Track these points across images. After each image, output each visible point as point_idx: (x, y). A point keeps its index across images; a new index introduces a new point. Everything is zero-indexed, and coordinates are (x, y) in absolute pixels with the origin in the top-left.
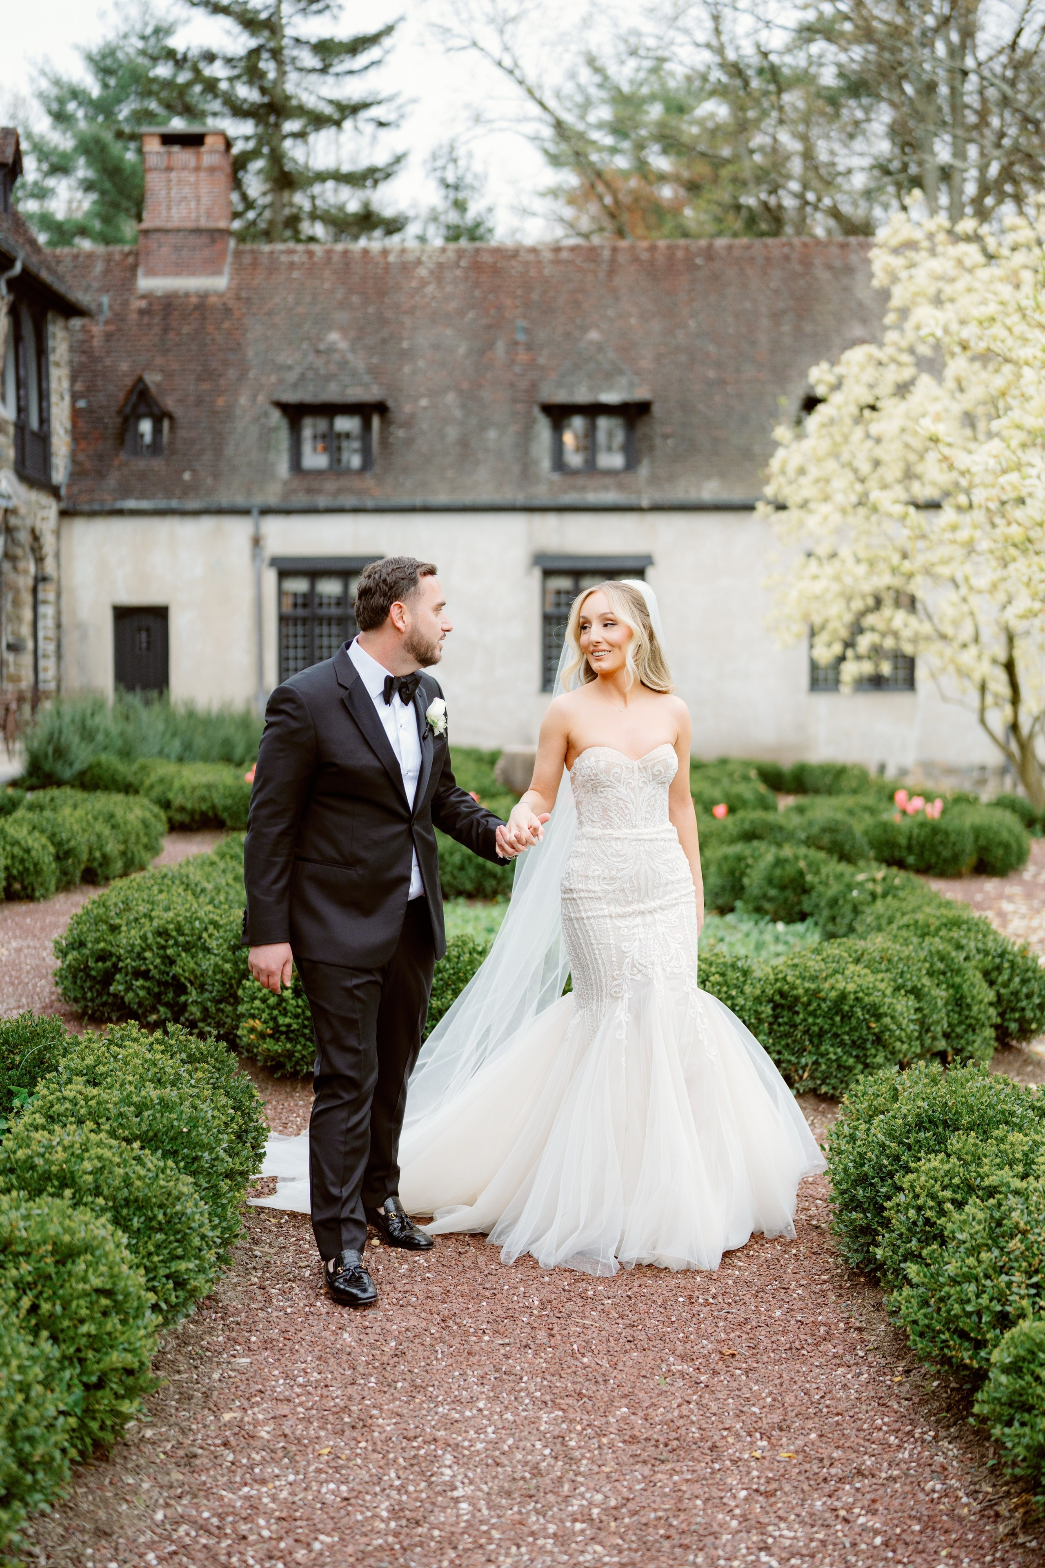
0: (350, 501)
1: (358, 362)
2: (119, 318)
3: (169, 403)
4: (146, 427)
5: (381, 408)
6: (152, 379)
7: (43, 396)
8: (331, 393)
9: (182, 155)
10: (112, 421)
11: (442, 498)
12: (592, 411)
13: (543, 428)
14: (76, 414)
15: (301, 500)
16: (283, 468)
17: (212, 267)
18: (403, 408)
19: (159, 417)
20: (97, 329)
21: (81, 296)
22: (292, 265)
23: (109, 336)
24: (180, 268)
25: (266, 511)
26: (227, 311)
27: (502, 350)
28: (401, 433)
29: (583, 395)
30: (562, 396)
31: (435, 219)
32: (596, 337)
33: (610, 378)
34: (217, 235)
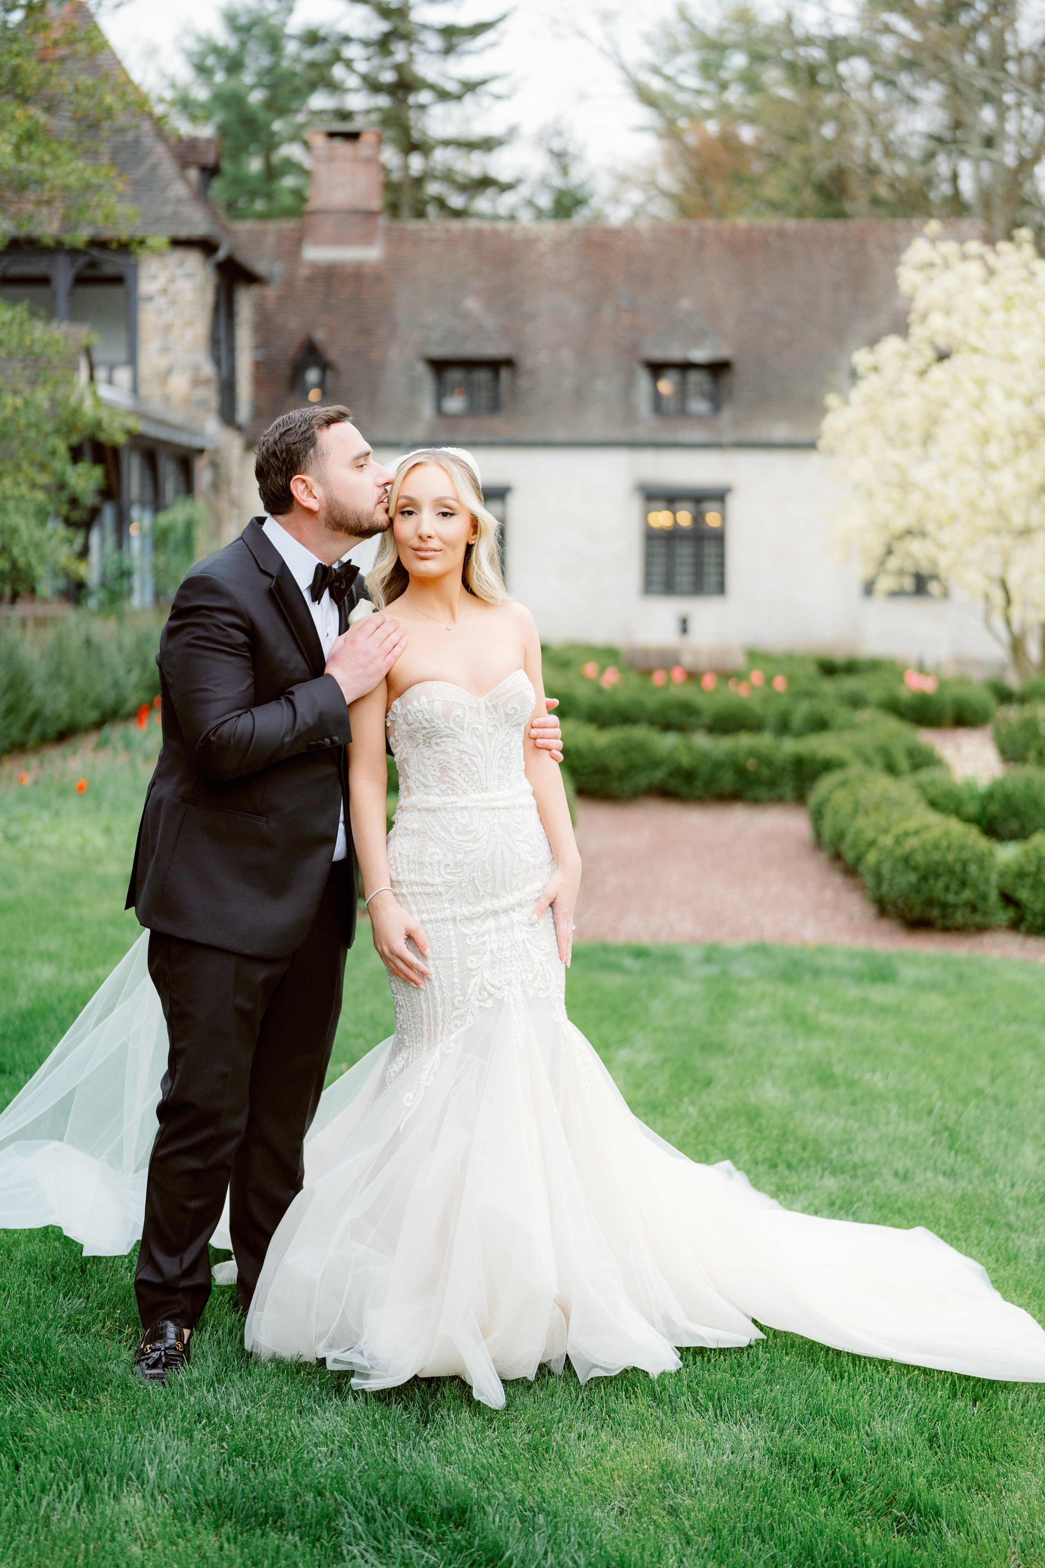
0: (483, 438)
1: (490, 322)
2: (289, 282)
3: (333, 354)
4: (312, 375)
5: (508, 363)
6: (320, 336)
7: (232, 350)
8: (471, 349)
9: (342, 147)
10: (285, 371)
11: (560, 435)
12: (685, 367)
13: (643, 379)
14: (259, 365)
15: (444, 437)
16: (427, 409)
17: (367, 240)
18: (527, 361)
19: (325, 366)
20: (271, 293)
21: (260, 267)
22: (432, 241)
23: (281, 299)
24: (340, 241)
25: (414, 445)
26: (378, 278)
27: (607, 313)
28: (523, 382)
29: (675, 353)
30: (658, 354)
31: (544, 183)
32: (685, 304)
33: (697, 338)
34: (369, 215)
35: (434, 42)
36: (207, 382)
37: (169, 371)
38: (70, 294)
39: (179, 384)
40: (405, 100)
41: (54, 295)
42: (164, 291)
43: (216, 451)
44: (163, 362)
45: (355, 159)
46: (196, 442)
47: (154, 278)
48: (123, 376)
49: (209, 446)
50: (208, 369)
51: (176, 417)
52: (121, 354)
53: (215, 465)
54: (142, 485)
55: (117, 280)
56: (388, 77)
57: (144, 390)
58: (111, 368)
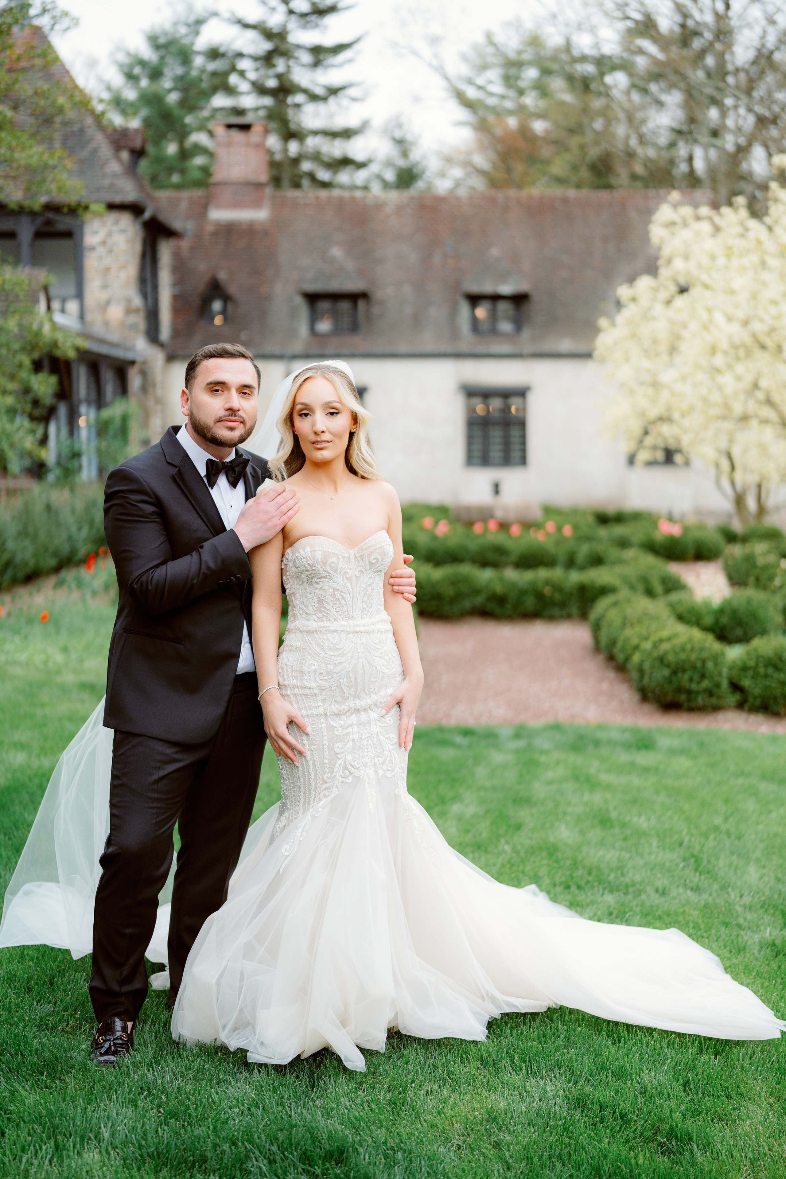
0: (346, 351)
1: (350, 265)
2: (199, 236)
3: (232, 289)
4: (217, 305)
5: (364, 296)
6: (222, 276)
7: (155, 287)
8: (334, 286)
9: (237, 136)
10: (196, 302)
11: (402, 350)
12: (495, 298)
13: (464, 308)
14: (176, 298)
16: (303, 331)
17: (257, 204)
18: (378, 294)
19: (226, 299)
20: (185, 244)
21: (177, 224)
22: (306, 205)
23: (192, 249)
24: (237, 205)
25: (293, 357)
26: (266, 233)
27: (437, 259)
28: (375, 310)
29: (487, 287)
30: (475, 288)
31: (389, 163)
32: (495, 252)
33: (504, 277)
34: (259, 186)
35: (306, 58)
36: (137, 311)
37: (108, 303)
38: (32, 245)
39: (116, 313)
40: (284, 101)
41: (19, 246)
42: (104, 243)
43: (144, 363)
44: (103, 296)
45: (248, 145)
46: (129, 356)
47: (96, 233)
48: (73, 306)
49: (139, 359)
50: (137, 301)
51: (114, 337)
52: (72, 290)
53: (144, 373)
54: (88, 388)
55: (68, 235)
56: (272, 83)
57: (89, 317)
58: (64, 301)
